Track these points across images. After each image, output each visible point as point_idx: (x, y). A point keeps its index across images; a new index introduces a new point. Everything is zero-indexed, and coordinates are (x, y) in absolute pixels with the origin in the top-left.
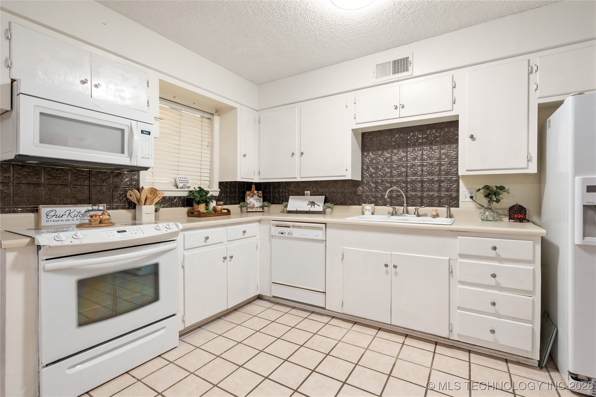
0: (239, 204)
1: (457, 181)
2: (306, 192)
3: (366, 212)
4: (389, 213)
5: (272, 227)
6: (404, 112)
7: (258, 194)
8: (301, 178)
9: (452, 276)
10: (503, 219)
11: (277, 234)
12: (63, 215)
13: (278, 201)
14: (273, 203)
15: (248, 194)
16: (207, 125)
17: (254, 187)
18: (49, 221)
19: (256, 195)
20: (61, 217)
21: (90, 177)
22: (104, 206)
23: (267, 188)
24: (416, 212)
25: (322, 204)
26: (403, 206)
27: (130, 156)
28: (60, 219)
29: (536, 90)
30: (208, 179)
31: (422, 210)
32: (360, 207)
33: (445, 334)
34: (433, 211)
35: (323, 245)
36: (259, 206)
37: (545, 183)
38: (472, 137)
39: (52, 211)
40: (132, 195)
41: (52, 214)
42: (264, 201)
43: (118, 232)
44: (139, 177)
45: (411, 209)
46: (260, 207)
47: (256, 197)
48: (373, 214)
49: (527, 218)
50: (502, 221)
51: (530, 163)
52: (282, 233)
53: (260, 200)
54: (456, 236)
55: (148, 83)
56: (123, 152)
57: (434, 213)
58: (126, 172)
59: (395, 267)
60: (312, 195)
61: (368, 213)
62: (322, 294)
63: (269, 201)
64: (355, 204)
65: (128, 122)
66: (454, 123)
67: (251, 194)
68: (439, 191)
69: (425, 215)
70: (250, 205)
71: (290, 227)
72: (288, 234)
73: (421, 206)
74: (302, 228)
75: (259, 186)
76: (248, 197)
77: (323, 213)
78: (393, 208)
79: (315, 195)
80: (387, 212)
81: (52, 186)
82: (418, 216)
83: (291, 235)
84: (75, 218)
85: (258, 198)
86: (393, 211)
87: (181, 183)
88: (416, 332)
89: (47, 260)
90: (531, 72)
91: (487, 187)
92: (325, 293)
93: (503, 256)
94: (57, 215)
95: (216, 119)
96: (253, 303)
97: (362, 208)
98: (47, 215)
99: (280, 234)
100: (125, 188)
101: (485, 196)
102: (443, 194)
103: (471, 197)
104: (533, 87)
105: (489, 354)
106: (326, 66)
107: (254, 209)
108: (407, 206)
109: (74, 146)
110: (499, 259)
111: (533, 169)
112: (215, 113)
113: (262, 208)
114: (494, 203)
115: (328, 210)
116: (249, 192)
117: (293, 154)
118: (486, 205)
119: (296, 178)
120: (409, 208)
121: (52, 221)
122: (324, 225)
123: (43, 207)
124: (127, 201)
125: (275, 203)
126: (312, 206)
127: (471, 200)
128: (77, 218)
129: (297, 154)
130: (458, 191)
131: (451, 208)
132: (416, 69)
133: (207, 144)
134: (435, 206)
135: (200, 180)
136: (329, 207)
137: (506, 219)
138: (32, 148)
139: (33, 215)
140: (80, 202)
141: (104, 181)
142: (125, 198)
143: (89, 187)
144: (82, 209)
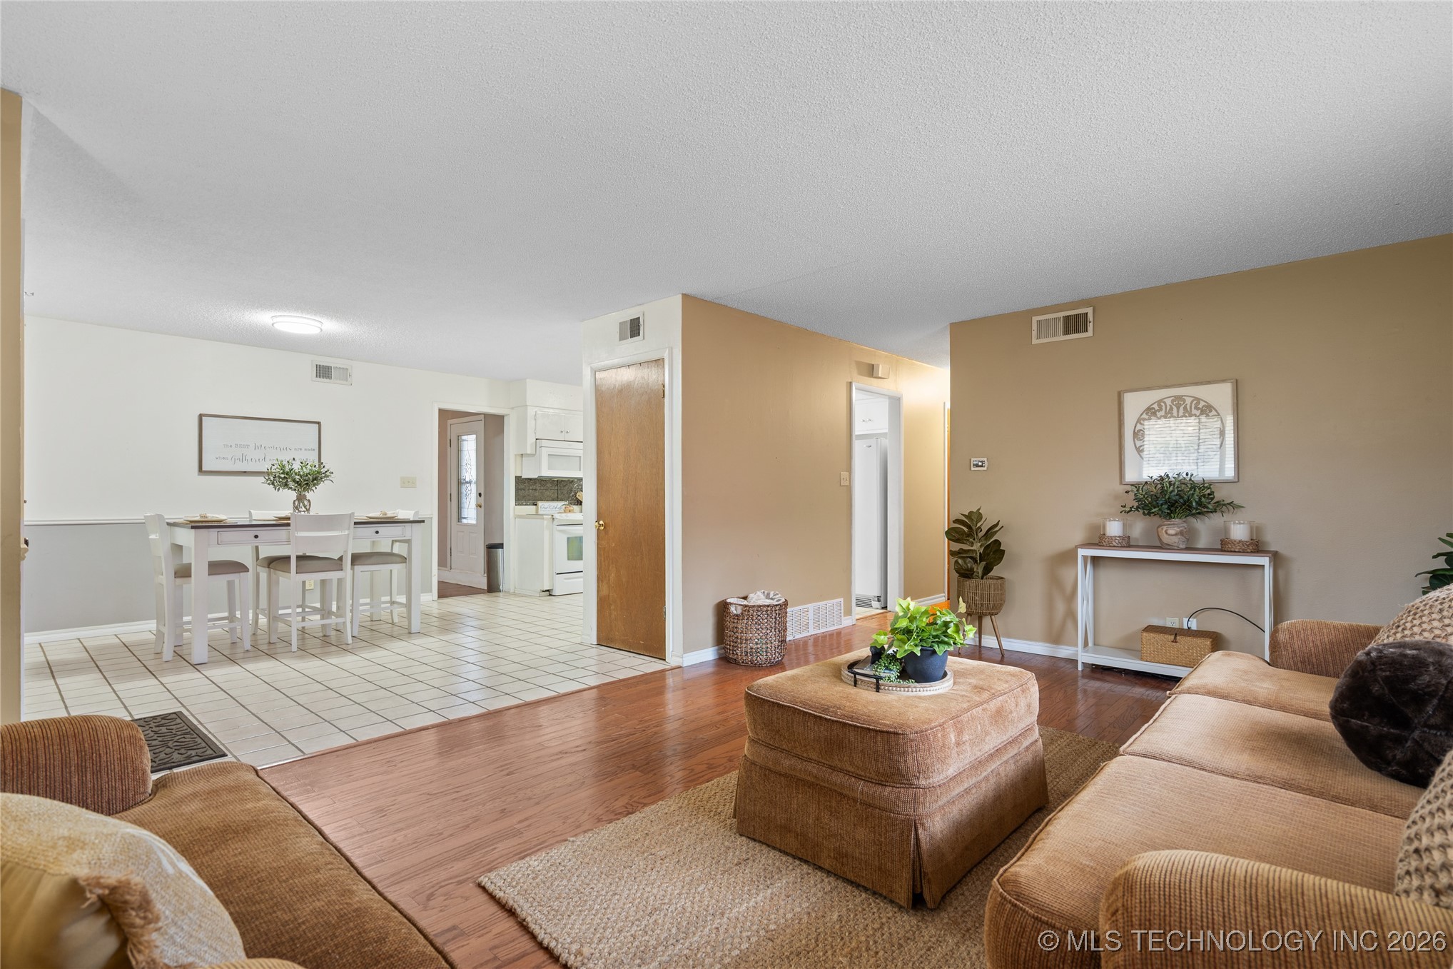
21: (557, 484)
22: (565, 502)
28: (546, 509)
39: (543, 505)
58: (576, 480)
81: (541, 490)
84: (549, 509)
89: (559, 525)
138: (546, 473)
139: (534, 507)
140: (553, 500)
141: (564, 486)
142: (575, 498)
143: (557, 491)
144: (555, 504)
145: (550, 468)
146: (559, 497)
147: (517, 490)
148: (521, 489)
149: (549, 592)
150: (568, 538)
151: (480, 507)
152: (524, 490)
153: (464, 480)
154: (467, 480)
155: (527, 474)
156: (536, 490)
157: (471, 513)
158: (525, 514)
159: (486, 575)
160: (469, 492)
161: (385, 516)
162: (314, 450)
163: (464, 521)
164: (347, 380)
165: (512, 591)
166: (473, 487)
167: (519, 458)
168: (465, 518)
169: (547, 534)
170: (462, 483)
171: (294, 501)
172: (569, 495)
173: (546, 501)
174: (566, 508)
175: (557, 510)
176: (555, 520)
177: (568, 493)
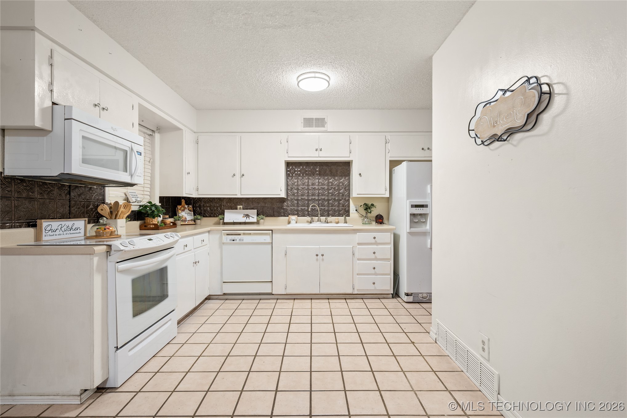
0: (173, 218)
1: (349, 200)
2: (239, 207)
3: (292, 222)
4: (308, 222)
5: (223, 236)
6: (322, 154)
7: (189, 208)
8: (241, 195)
9: (354, 257)
10: (372, 223)
11: (228, 241)
12: (56, 230)
13: (210, 215)
14: (204, 217)
15: (179, 208)
16: (148, 141)
17: (183, 202)
18: (47, 236)
19: (187, 209)
20: (55, 231)
21: (70, 192)
23: (197, 203)
24: (326, 220)
25: (255, 217)
26: (318, 216)
27: (131, 175)
28: (55, 233)
29: (389, 152)
30: (148, 193)
31: (330, 219)
32: (288, 217)
33: (350, 291)
34: (336, 219)
35: (270, 246)
36: (190, 219)
37: (392, 202)
38: (360, 174)
39: (49, 225)
40: (103, 209)
41: (49, 228)
42: (194, 215)
43: (149, 240)
44: (104, 191)
45: (323, 218)
46: (192, 220)
47: (187, 211)
48: (296, 223)
49: (384, 222)
50: (372, 224)
51: (386, 191)
52: (233, 240)
53: (191, 213)
54: (356, 233)
55: (133, 106)
56: (125, 170)
57: (337, 221)
58: (95, 187)
59: (323, 255)
60: (244, 209)
61: (293, 222)
62: (269, 283)
63: (200, 214)
64: (282, 216)
65: (129, 144)
66: (347, 163)
67: (182, 209)
68: (338, 206)
69: (331, 222)
70: (183, 218)
71: (240, 235)
72: (239, 241)
73: (328, 216)
74: (252, 235)
75: (189, 201)
76: (180, 211)
77: (258, 223)
78: (311, 218)
79: (247, 209)
80: (306, 221)
81: (43, 200)
82: (328, 223)
83: (242, 241)
84: (65, 233)
85: (189, 212)
86: (311, 220)
87: (134, 197)
88: (333, 295)
90: (386, 143)
91: (365, 204)
92: (272, 282)
93: (378, 242)
94: (52, 230)
95: (157, 136)
96: (205, 302)
97: (289, 218)
98: (45, 230)
99: (232, 241)
100: (94, 203)
101: (364, 210)
102: (341, 208)
103: (356, 210)
104: (387, 151)
105: (371, 297)
106: (265, 109)
107: (187, 222)
108: (320, 216)
110: (376, 244)
111: (387, 195)
112: (156, 130)
113: (193, 221)
114: (369, 213)
115: (262, 221)
116: (181, 206)
117: (234, 175)
118: (365, 215)
119: (237, 195)
120: (321, 218)
121: (49, 235)
122: (271, 231)
123: (44, 222)
125: (206, 217)
126: (247, 218)
127: (356, 212)
128: (67, 232)
129: (238, 176)
130: (349, 206)
131: (347, 217)
132: (329, 127)
133: (148, 159)
134: (335, 216)
135: (143, 195)
136: (262, 219)
137: (374, 223)
138: (78, 167)
139: (31, 230)
141: (80, 195)
142: (94, 213)
143: (70, 202)
144: (69, 223)
146: (73, 211)
156: (32, 199)
172: (87, 208)
173: (52, 219)
174: (105, 229)
175: (74, 232)
176: (112, 252)
177: (84, 206)
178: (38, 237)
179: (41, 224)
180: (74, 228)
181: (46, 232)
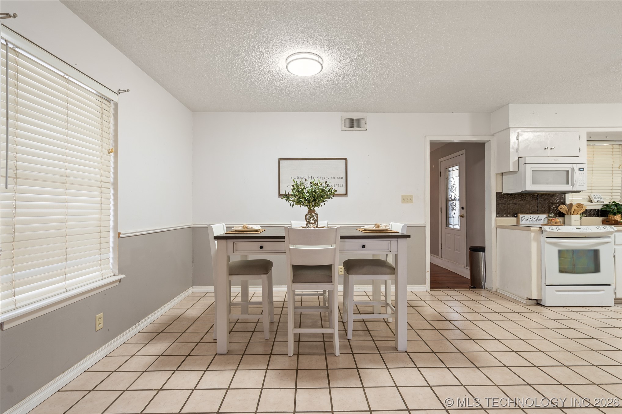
12: (528, 219)
18: (522, 222)
21: (538, 198)
22: (547, 215)
27: (573, 185)
28: (527, 221)
30: (619, 194)
39: (523, 217)
40: (563, 209)
41: (524, 218)
43: (576, 228)
44: (565, 196)
55: (579, 137)
56: (568, 183)
58: (557, 194)
81: (521, 204)
84: (533, 221)
87: (596, 199)
89: (546, 238)
100: (556, 204)
109: (543, 183)
123: (521, 215)
124: (558, 212)
135: (611, 196)
138: (530, 187)
139: (515, 219)
140: (533, 212)
141: (545, 200)
142: (556, 210)
143: (538, 204)
144: (536, 216)
145: (534, 182)
146: (540, 209)
147: (498, 204)
148: (502, 204)
149: (538, 302)
150: (560, 252)
151: (463, 217)
152: (505, 204)
153: (451, 198)
154: (453, 198)
155: (506, 190)
156: (516, 204)
157: (455, 221)
158: (506, 225)
159: (469, 268)
160: (454, 207)
161: (377, 229)
162: (343, 178)
163: (451, 226)
164: (364, 127)
165: (494, 289)
166: (457, 203)
167: (500, 177)
168: (451, 224)
169: (534, 246)
170: (449, 201)
171: (306, 215)
172: (550, 207)
173: (526, 213)
174: (551, 220)
175: (539, 221)
176: (543, 232)
177: (548, 206)
178: (518, 222)
179: (519, 216)
180: (539, 219)
181: (522, 220)
